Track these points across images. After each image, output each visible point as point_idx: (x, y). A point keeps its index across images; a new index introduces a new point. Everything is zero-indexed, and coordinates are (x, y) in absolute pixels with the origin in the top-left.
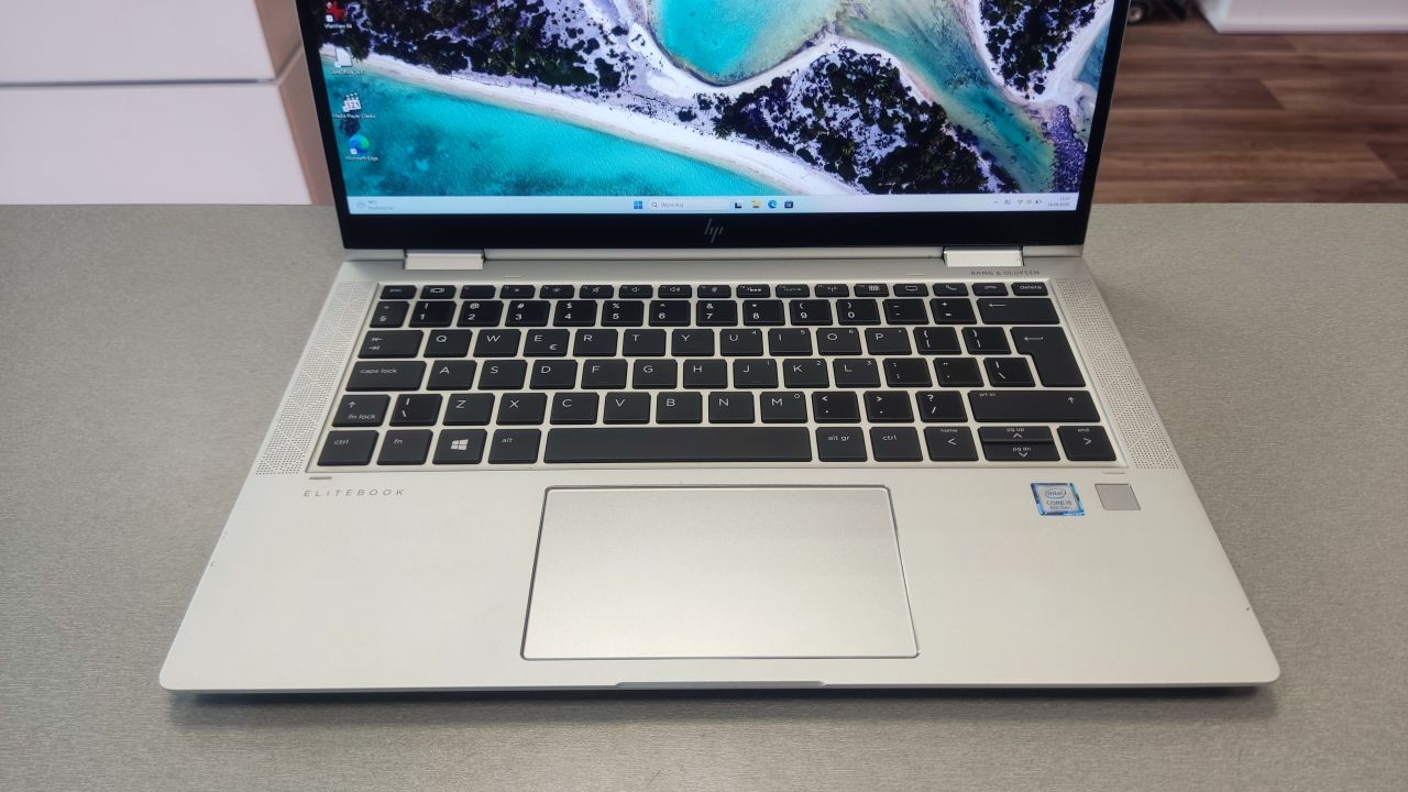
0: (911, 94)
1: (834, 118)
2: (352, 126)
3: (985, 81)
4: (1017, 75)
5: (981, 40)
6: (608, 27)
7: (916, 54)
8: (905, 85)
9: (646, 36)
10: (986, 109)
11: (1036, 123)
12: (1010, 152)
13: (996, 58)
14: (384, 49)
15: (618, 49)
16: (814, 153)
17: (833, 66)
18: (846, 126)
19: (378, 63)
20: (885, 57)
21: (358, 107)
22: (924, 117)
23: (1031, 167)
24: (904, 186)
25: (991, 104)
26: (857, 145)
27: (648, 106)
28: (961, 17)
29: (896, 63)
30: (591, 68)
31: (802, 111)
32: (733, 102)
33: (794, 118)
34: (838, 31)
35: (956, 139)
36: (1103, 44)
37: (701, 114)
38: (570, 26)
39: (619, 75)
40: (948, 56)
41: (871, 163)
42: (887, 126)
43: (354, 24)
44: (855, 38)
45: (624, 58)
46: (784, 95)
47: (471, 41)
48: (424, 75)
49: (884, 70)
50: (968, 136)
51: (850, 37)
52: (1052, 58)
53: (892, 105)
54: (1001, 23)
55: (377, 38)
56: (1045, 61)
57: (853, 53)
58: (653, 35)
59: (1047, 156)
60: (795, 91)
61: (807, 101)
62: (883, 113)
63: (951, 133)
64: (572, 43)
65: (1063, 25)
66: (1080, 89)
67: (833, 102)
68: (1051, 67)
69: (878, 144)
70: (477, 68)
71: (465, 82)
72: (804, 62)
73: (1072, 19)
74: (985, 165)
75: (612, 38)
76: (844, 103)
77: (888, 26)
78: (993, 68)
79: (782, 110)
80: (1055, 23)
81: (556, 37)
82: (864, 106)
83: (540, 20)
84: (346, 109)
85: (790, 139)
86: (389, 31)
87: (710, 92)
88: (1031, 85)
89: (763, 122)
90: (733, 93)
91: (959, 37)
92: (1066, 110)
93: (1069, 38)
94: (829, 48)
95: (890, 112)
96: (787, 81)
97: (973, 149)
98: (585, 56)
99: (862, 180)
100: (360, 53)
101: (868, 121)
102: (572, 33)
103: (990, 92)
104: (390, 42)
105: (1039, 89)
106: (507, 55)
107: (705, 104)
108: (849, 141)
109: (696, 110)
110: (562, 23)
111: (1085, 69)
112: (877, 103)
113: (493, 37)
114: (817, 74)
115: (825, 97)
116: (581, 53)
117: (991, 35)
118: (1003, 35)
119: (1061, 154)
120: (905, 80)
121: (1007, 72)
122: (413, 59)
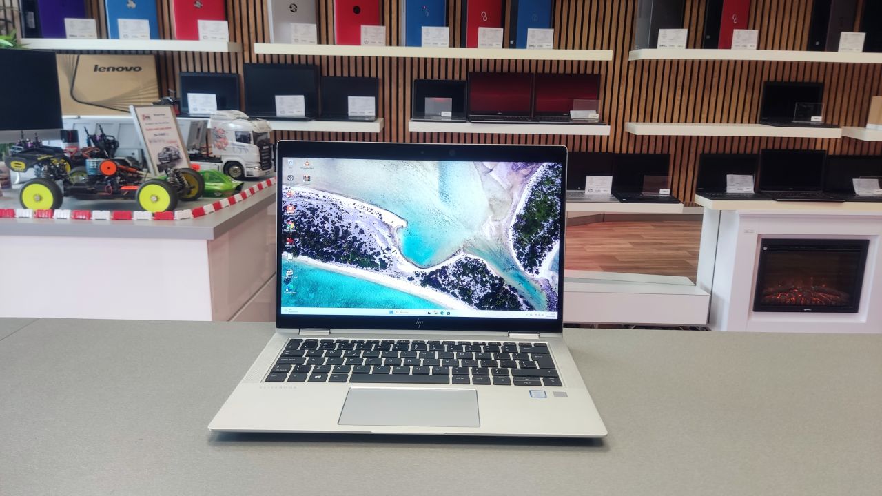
0: (491, 273)
1: (464, 281)
2: (288, 281)
3: (517, 269)
4: (529, 268)
5: (515, 255)
6: (384, 248)
7: (492, 259)
8: (489, 270)
9: (397, 251)
10: (519, 280)
11: (537, 285)
12: (530, 296)
13: (520, 262)
14: (304, 254)
15: (387, 255)
16: (457, 294)
17: (462, 263)
18: (468, 284)
19: (302, 258)
20: (481, 260)
21: (292, 274)
22: (497, 282)
23: (538, 302)
24: (491, 307)
25: (520, 277)
26: (473, 291)
27: (397, 275)
28: (506, 247)
29: (485, 262)
30: (377, 261)
31: (452, 278)
32: (428, 274)
33: (450, 281)
34: (464, 251)
35: (509, 290)
36: (558, 258)
37: (416, 278)
38: (371, 247)
39: (387, 264)
40: (503, 261)
41: (478, 298)
42: (483, 285)
43: (296, 246)
44: (470, 253)
45: (389, 258)
46: (445, 272)
47: (336, 252)
48: (318, 263)
49: (481, 264)
50: (513, 289)
51: (468, 253)
52: (540, 262)
53: (485, 277)
54: (521, 250)
55: (303, 250)
56: (538, 263)
57: (470, 258)
58: (400, 250)
59: (543, 297)
60: (450, 271)
61: (454, 275)
62: (482, 280)
63: (507, 288)
64: (371, 253)
65: (542, 251)
66: (552, 273)
67: (463, 275)
68: (540, 265)
69: (481, 291)
70: (337, 261)
71: (332, 266)
72: (453, 261)
73: (545, 249)
74: (521, 300)
75: (385, 251)
76: (467, 275)
77: (481, 249)
78: (520, 265)
79: (445, 277)
80: (540, 250)
81: (366, 251)
82: (474, 277)
83: (361, 245)
84: (287, 274)
85: (448, 288)
86: (307, 247)
87: (419, 271)
88: (534, 271)
89: (438, 282)
90: (428, 271)
91: (506, 254)
92: (548, 281)
93: (545, 255)
94: (461, 257)
95: (484, 279)
96: (447, 267)
97: (516, 294)
98: (375, 257)
99: (475, 304)
100: (296, 255)
101: (477, 282)
102: (372, 249)
103: (520, 273)
104: (307, 252)
105: (537, 273)
106: (348, 257)
107: (417, 275)
108: (469, 290)
109: (414, 277)
110: (368, 246)
111: (553, 266)
112: (479, 276)
113: (344, 250)
114: (457, 265)
115: (461, 273)
116: (374, 256)
117: (518, 253)
118: (522, 254)
119: (549, 297)
120: (489, 268)
121: (525, 267)
122: (314, 257)
